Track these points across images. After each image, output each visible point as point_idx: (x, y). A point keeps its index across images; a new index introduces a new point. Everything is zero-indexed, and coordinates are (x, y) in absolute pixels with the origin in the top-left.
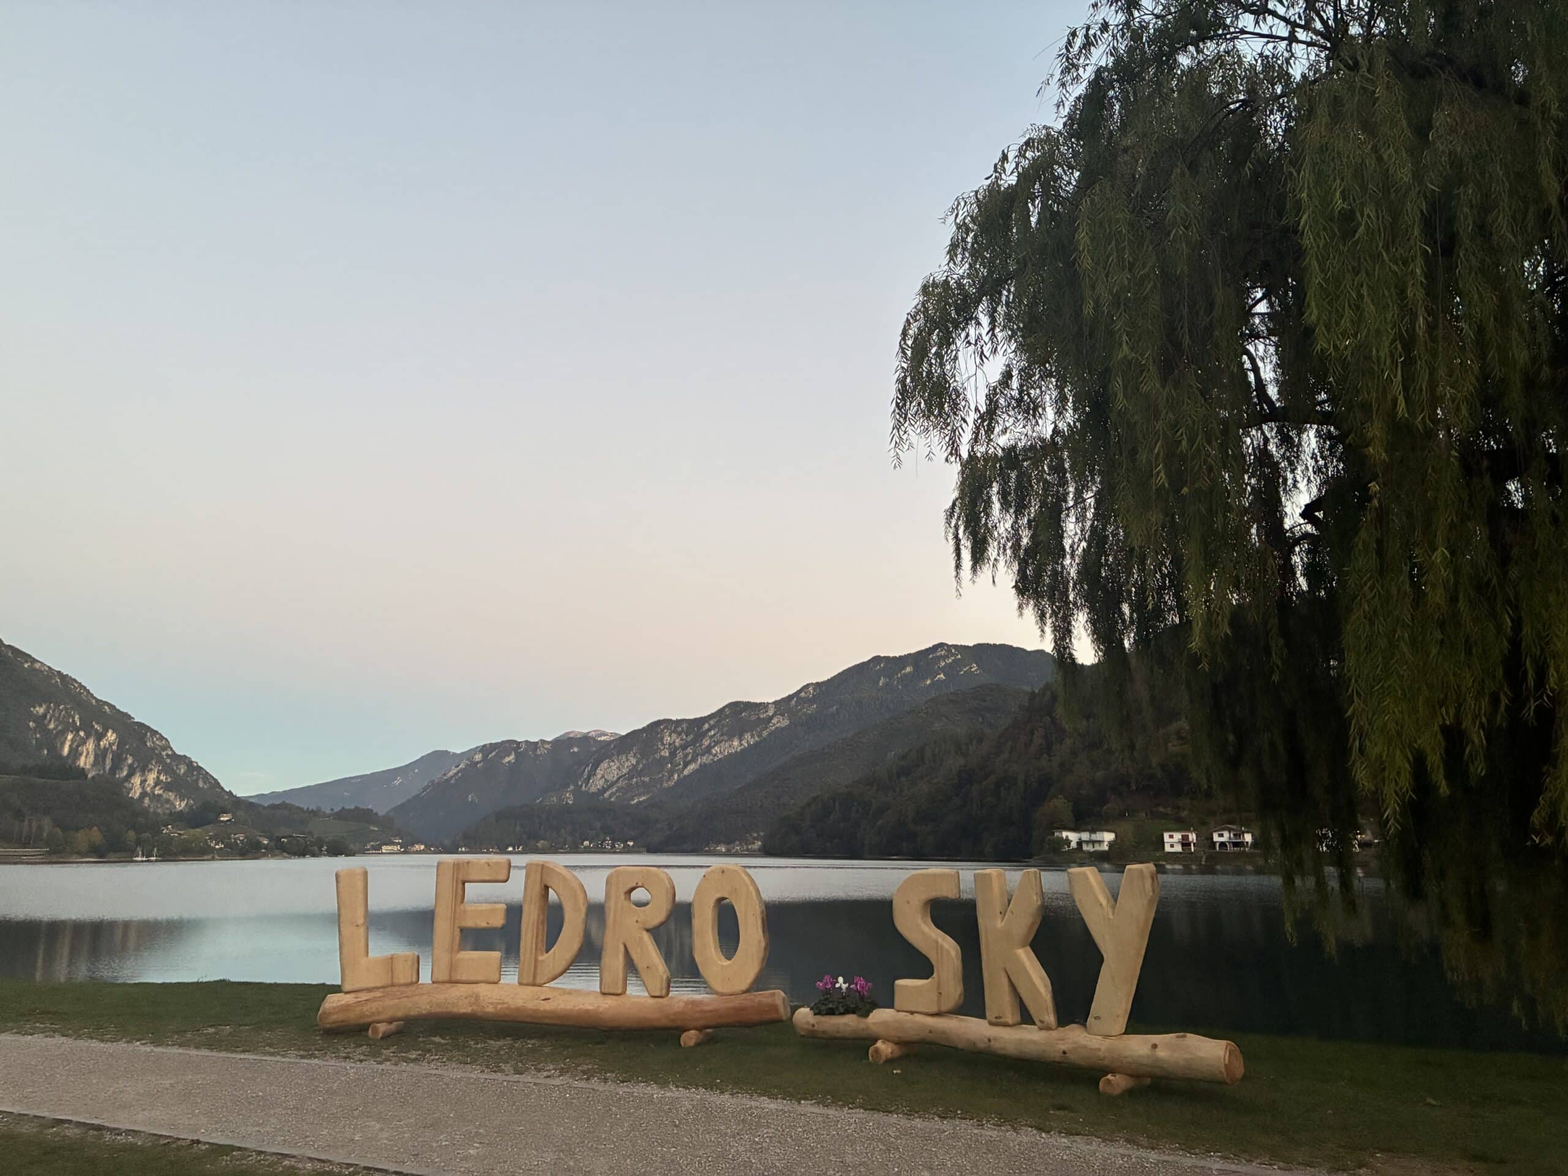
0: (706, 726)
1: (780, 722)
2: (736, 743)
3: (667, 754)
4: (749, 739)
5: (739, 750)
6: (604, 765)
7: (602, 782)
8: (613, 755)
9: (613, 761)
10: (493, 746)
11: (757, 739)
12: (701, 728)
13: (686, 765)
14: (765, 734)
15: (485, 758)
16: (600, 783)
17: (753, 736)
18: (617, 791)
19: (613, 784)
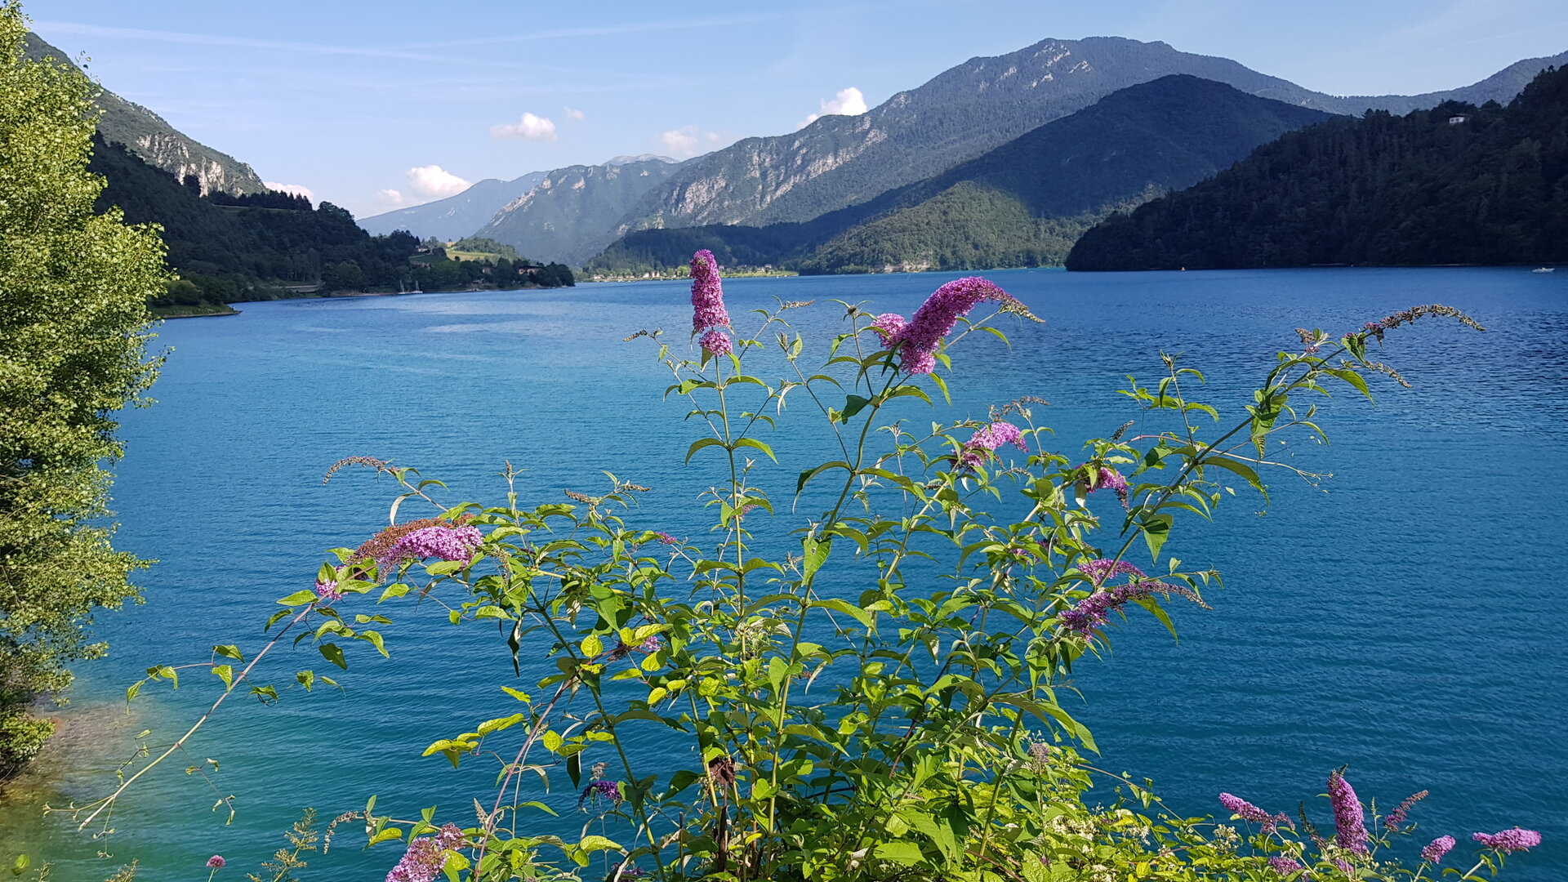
0: (797, 144)
1: (876, 137)
2: (830, 161)
3: (758, 175)
4: (845, 156)
5: (833, 168)
6: (694, 187)
7: (691, 206)
8: (700, 178)
9: (701, 184)
10: (561, 172)
11: (852, 155)
12: (791, 146)
13: (778, 186)
14: (861, 150)
15: (554, 183)
16: (690, 208)
17: (848, 152)
18: (709, 215)
19: (703, 208)
